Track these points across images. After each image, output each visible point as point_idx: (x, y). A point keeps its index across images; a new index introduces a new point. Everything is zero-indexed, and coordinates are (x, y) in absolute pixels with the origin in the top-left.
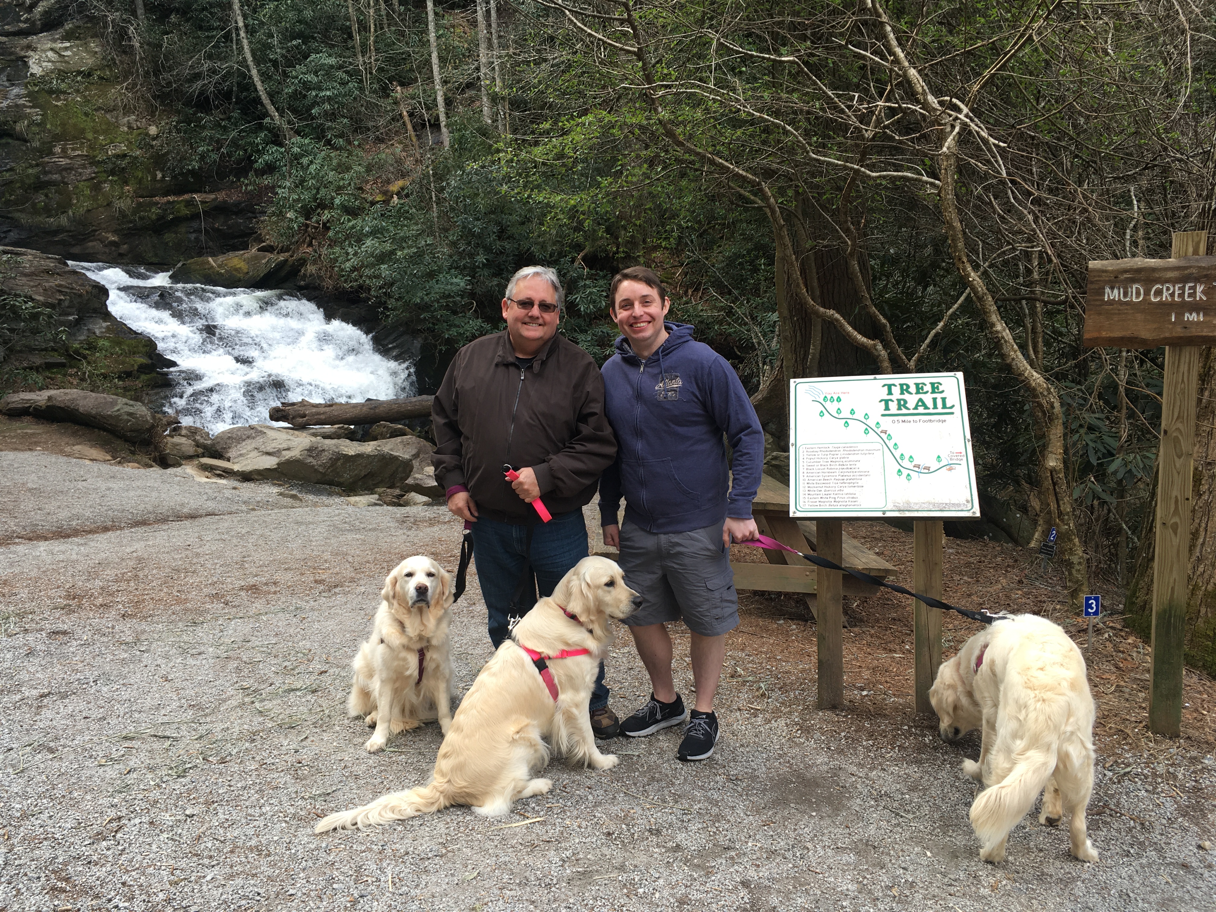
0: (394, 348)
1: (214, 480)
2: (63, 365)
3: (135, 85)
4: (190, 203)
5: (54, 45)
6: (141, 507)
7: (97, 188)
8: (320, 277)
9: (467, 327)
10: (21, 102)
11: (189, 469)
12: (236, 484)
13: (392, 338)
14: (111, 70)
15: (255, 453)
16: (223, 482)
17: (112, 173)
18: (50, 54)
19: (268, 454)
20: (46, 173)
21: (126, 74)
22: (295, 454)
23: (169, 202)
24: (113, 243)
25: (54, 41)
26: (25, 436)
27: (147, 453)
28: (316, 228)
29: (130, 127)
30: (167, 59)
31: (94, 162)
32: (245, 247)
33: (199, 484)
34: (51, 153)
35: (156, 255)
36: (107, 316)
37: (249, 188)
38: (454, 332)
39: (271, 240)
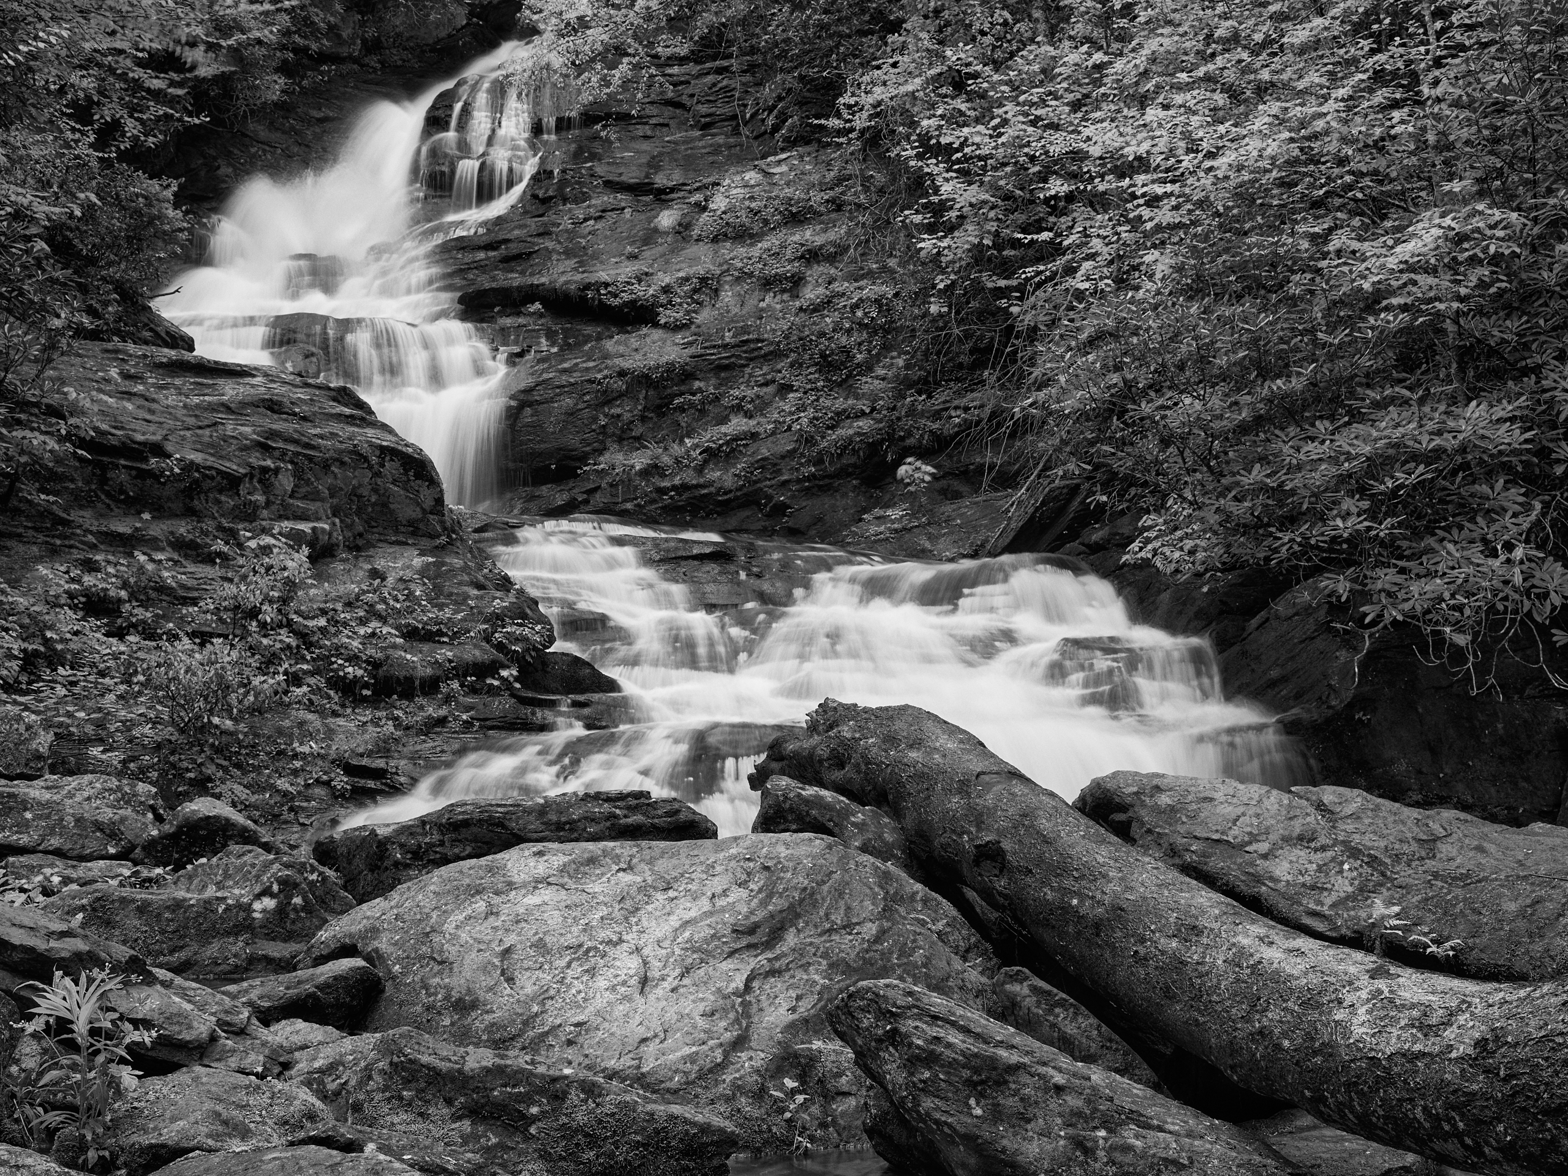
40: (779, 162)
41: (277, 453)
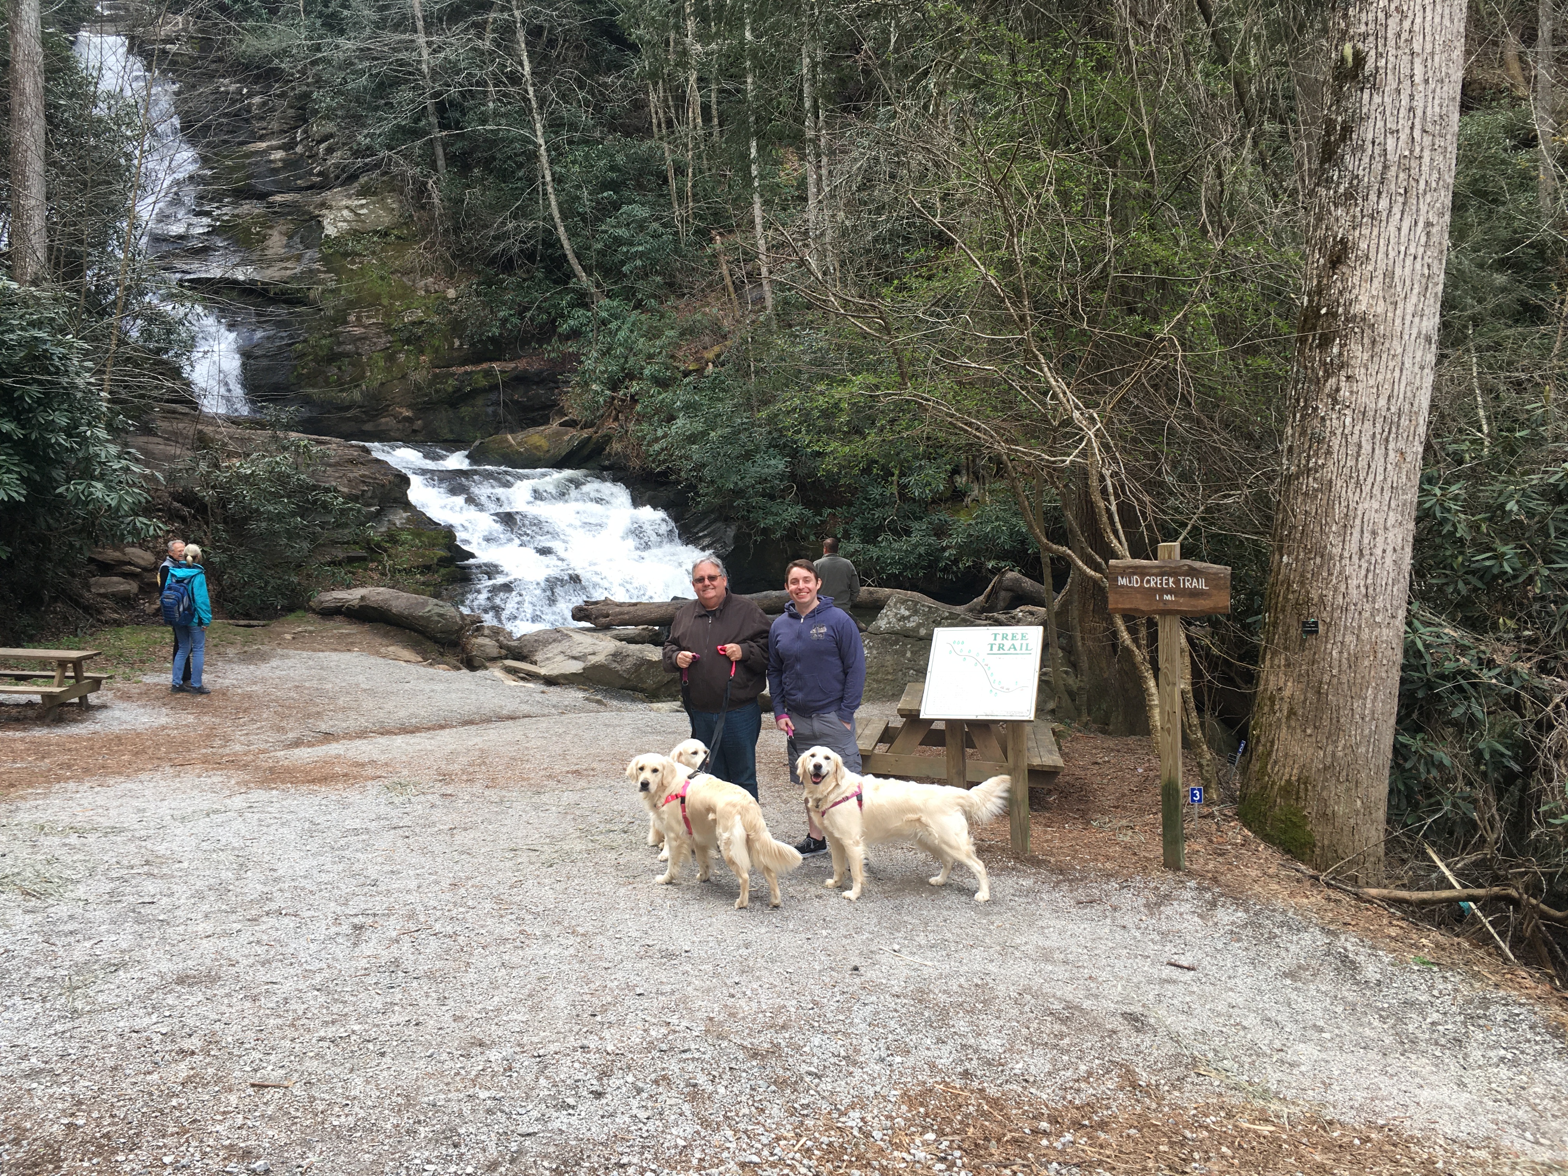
0: (705, 536)
1: (522, 683)
2: (364, 559)
3: (433, 244)
4: (488, 373)
5: (349, 202)
6: (467, 708)
7: (391, 358)
8: (626, 457)
9: (785, 515)
10: (316, 266)
11: (496, 672)
12: (543, 688)
13: (702, 525)
14: (408, 228)
15: (561, 657)
16: (530, 685)
17: (408, 342)
18: (346, 213)
19: (574, 658)
20: (340, 344)
21: (425, 233)
22: (599, 659)
23: (466, 373)
24: (406, 419)
25: (349, 197)
26: (341, 637)
27: (455, 654)
28: (623, 401)
29: (427, 291)
30: (468, 216)
31: (389, 331)
32: (546, 421)
33: (509, 687)
34: (345, 322)
35: (452, 431)
36: (407, 505)
37: (553, 355)
38: (770, 521)
39: (574, 413)
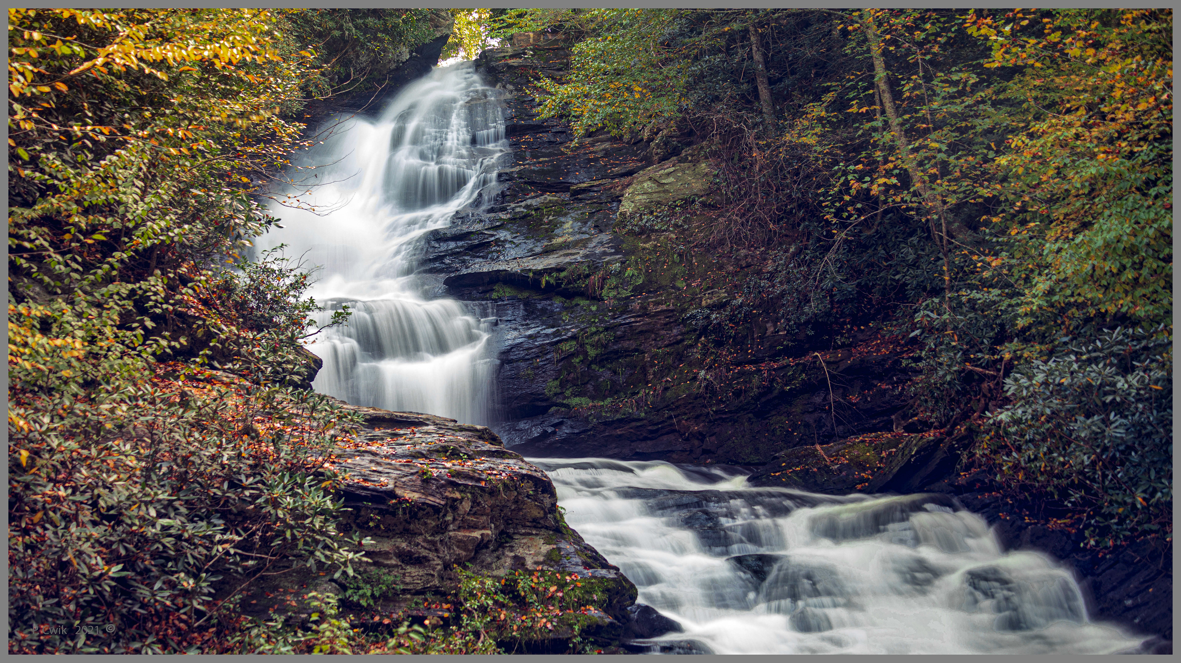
4: (809, 366)
5: (655, 174)
10: (603, 249)
18: (648, 184)
23: (779, 367)
28: (993, 379)
29: (736, 266)
31: (681, 319)
36: (559, 533)
40: (669, 174)
41: (461, 488)
